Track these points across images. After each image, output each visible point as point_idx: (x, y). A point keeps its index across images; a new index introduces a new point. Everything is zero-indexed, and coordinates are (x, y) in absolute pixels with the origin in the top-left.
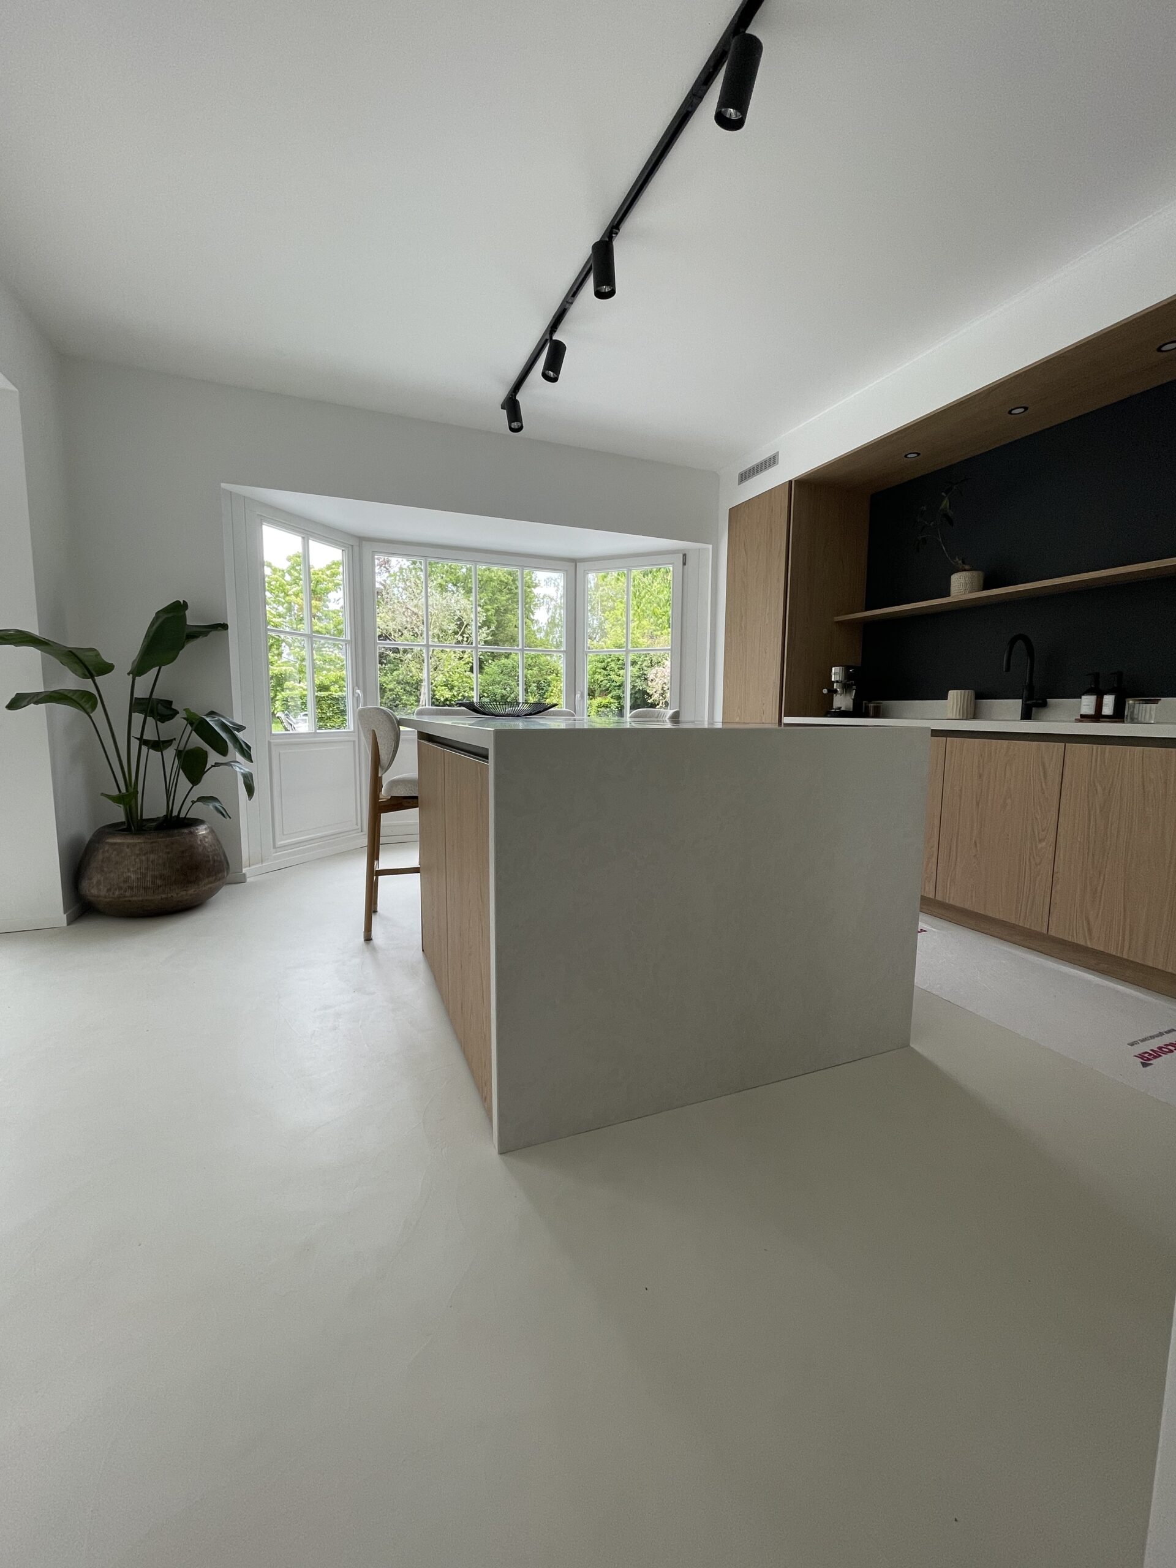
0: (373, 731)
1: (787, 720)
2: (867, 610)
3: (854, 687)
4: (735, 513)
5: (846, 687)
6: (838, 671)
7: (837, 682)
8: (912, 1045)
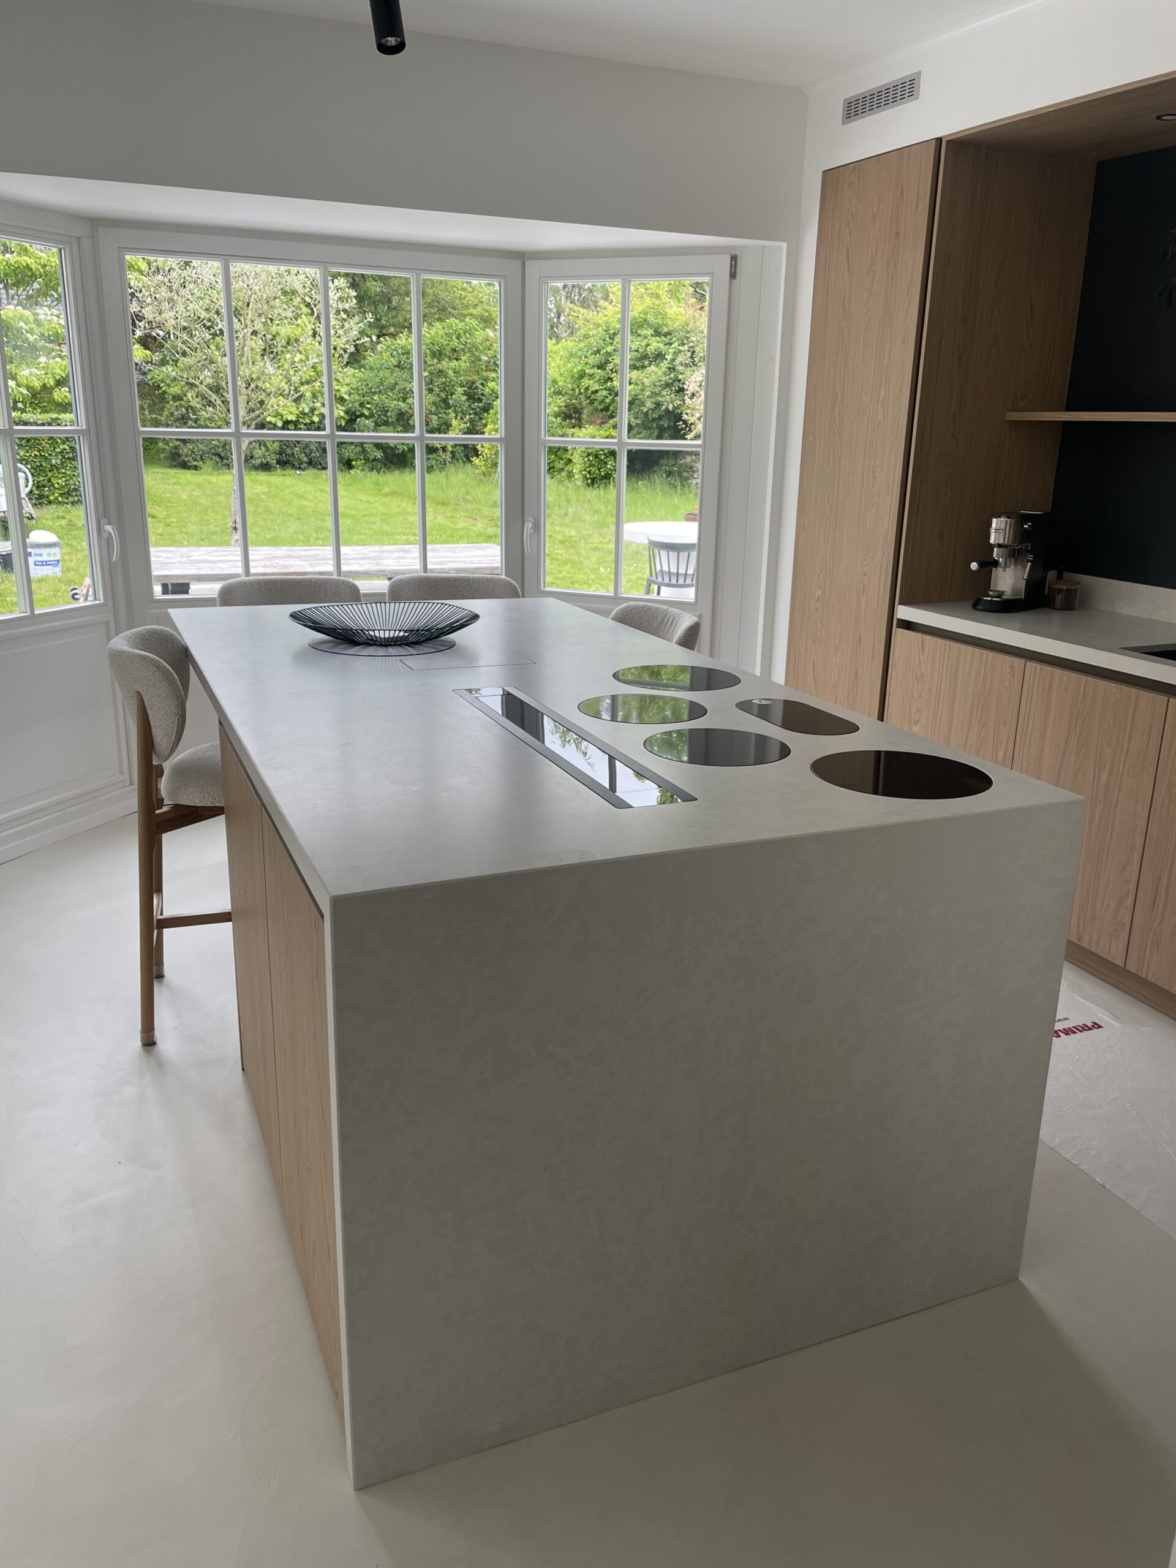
0: (139, 693)
1: (904, 612)
2: (1069, 408)
3: (1030, 557)
4: (832, 178)
5: (1014, 554)
6: (1003, 527)
7: (1000, 546)
8: (1021, 1279)
